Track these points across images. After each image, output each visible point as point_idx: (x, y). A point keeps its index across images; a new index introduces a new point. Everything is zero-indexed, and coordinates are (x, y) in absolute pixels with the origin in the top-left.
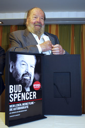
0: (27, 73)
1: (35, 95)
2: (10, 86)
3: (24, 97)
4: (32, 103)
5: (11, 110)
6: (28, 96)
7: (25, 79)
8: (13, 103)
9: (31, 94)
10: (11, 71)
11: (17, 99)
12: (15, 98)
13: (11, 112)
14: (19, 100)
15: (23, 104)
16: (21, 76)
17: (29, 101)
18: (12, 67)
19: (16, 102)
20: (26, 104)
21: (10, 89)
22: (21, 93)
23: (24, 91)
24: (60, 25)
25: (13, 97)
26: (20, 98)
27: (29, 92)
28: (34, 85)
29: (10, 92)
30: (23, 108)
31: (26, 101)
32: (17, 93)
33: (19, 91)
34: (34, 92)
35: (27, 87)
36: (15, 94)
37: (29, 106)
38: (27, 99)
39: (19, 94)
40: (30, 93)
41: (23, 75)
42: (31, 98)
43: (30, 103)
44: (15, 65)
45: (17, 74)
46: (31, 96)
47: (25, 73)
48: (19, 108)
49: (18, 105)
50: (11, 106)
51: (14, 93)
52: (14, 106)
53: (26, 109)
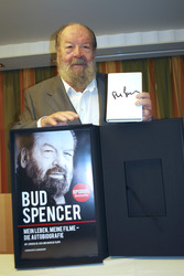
1: (78, 213)
2: (24, 193)
3: (52, 215)
4: (72, 228)
5: (27, 238)
6: (62, 213)
7: (52, 180)
8: (30, 225)
9: (69, 210)
10: (23, 165)
11: (37, 219)
12: (33, 216)
13: (27, 241)
14: (41, 220)
15: (52, 230)
16: (44, 173)
17: (65, 223)
18: (25, 157)
19: (37, 224)
20: (59, 229)
21: (24, 199)
22: (46, 206)
23: (51, 203)
25: (29, 214)
26: (43, 218)
27: (63, 206)
28: (74, 192)
29: (24, 205)
30: (51, 236)
31: (57, 223)
32: (38, 206)
33: (42, 204)
34: (74, 206)
35: (58, 195)
36: (33, 209)
37: (65, 233)
38: (60, 220)
39: (41, 209)
40: (67, 207)
41: (49, 172)
42: (67, 219)
43: (66, 228)
44: (31, 155)
45: (35, 170)
46: (67, 213)
47: (51, 167)
48: (43, 237)
49: (41, 230)
50: (26, 231)
51: (30, 206)
52: (32, 231)
53: (59, 239)
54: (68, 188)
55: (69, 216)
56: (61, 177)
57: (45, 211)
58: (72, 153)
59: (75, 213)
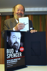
0: (16, 42)
1: (21, 55)
2: (7, 50)
3: (15, 55)
4: (19, 59)
5: (8, 63)
10: (7, 41)
14: (12, 57)
15: (14, 60)
16: (13, 44)
17: (18, 58)
18: (8, 39)
20: (16, 59)
24: (34, 15)
25: (9, 56)
28: (20, 49)
29: (7, 53)
30: (14, 62)
31: (16, 58)
33: (12, 53)
34: (20, 53)
36: (10, 54)
38: (17, 57)
40: (18, 53)
42: (18, 56)
43: (18, 59)
44: (10, 38)
45: (11, 43)
46: (18, 55)
47: (15, 42)
48: (12, 62)
50: (7, 61)
52: (9, 60)
53: (16, 62)
55: (19, 56)
56: (17, 45)
57: (13, 55)
58: (20, 39)
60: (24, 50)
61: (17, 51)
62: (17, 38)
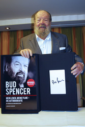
0: (21, 72)
2: (6, 82)
3: (18, 91)
4: (26, 98)
5: (7, 101)
6: (22, 91)
7: (19, 77)
8: (9, 96)
10: (7, 70)
11: (12, 93)
12: (10, 92)
13: (7, 102)
14: (14, 94)
15: (18, 98)
16: (15, 74)
19: (11, 95)
20: (21, 98)
21: (6, 84)
22: (16, 88)
23: (18, 87)
25: (9, 91)
26: (14, 93)
27: (23, 88)
28: (28, 82)
29: (6, 87)
30: (18, 101)
31: (20, 96)
32: (12, 88)
33: (14, 87)
34: (28, 89)
35: (21, 84)
37: (23, 100)
38: (21, 94)
41: (17, 73)
42: (24, 94)
43: (24, 98)
45: (12, 72)
46: (25, 91)
47: (19, 71)
48: (14, 101)
49: (13, 98)
50: (7, 98)
51: (9, 88)
52: (10, 98)
53: (21, 102)
54: (25, 81)
56: (22, 76)
57: (15, 90)
58: (28, 66)
59: (28, 91)
60: (35, 85)
61: (22, 86)
62: (23, 65)
